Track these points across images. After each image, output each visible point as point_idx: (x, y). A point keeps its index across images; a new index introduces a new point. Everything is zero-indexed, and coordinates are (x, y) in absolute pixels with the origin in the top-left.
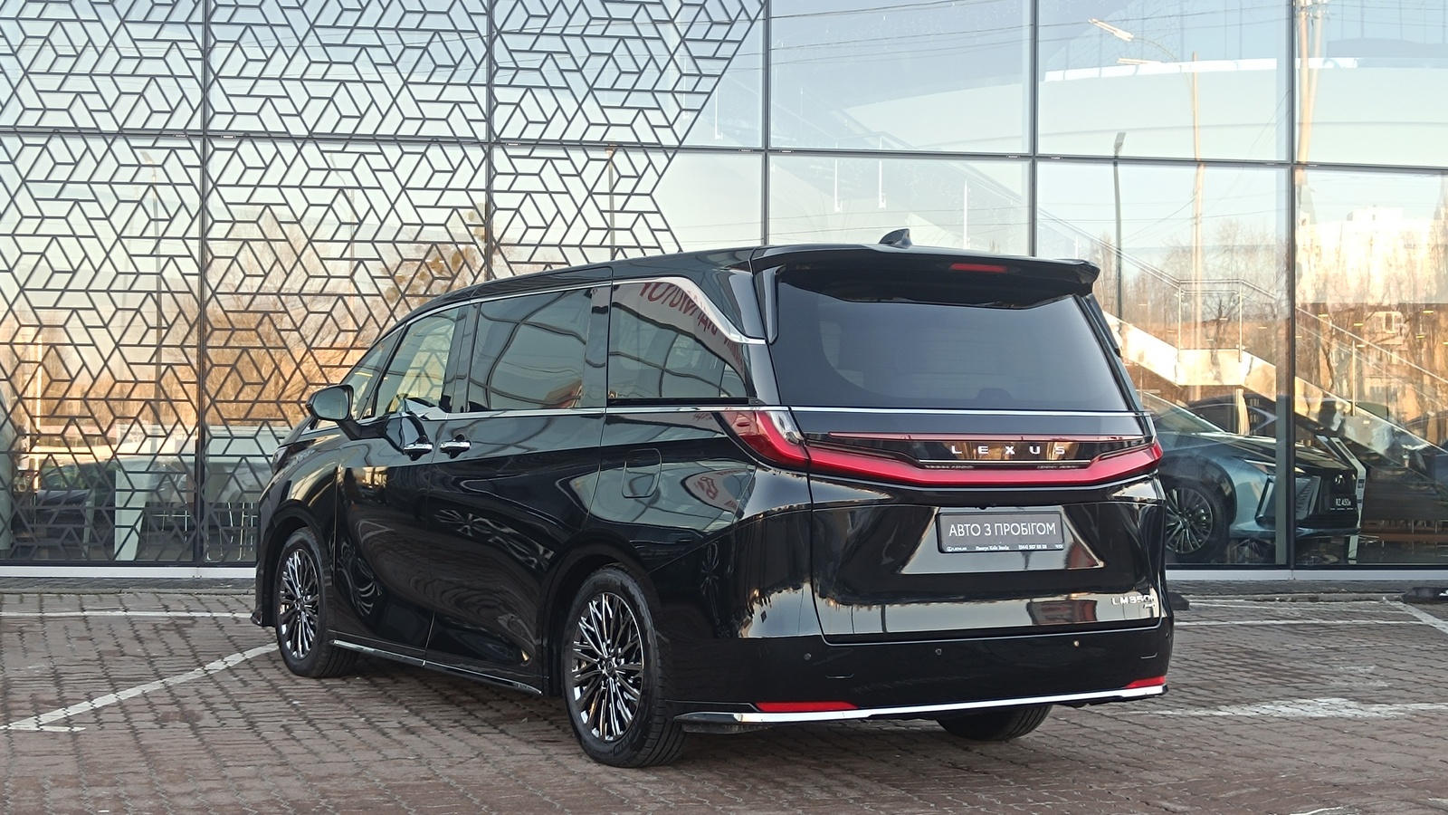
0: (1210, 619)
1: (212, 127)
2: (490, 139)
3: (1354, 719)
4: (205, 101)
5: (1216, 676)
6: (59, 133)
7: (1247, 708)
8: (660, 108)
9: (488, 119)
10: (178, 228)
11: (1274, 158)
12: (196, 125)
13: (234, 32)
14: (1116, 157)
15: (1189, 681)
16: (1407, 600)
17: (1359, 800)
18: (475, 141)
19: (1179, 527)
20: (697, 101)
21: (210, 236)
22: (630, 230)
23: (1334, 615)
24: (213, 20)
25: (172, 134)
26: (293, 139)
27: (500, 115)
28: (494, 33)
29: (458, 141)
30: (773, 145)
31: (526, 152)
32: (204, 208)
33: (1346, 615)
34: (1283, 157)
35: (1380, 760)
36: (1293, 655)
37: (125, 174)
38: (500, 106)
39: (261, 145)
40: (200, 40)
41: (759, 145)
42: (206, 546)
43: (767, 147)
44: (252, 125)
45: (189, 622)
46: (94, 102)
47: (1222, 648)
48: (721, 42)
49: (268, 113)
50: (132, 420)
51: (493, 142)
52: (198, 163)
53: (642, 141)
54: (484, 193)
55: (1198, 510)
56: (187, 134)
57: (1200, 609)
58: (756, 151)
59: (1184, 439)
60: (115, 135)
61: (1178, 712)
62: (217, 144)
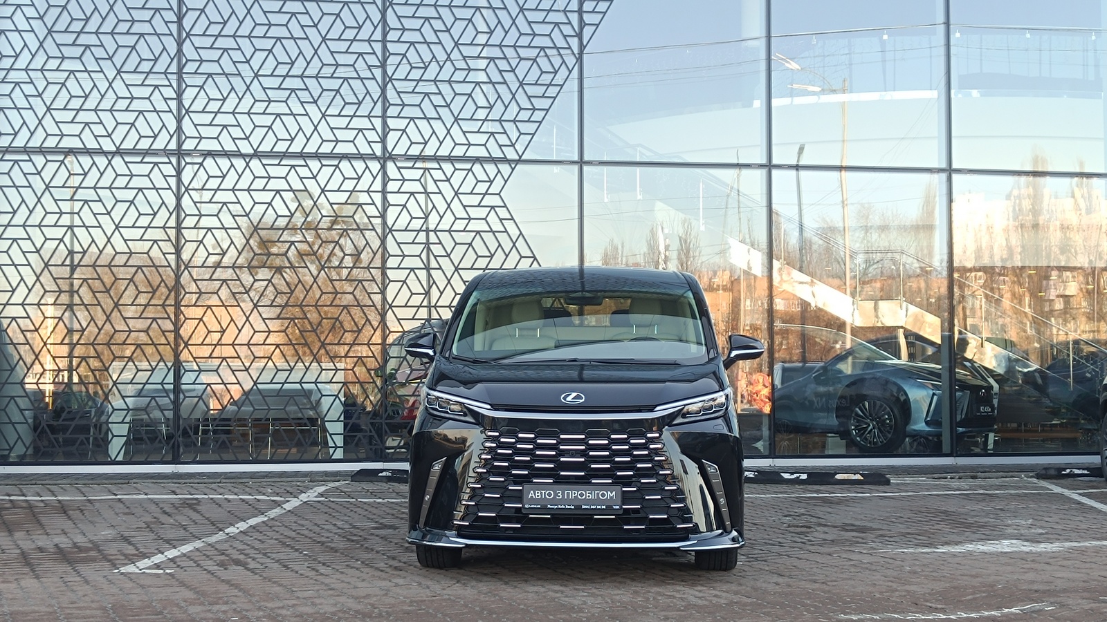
0: (907, 491)
1: (184, 147)
2: (384, 155)
3: (1031, 553)
4: (179, 128)
5: (926, 528)
6: (72, 152)
7: (956, 547)
8: (505, 133)
9: (383, 141)
10: (160, 221)
11: (935, 165)
12: (173, 146)
13: (199, 81)
14: (797, 166)
15: (909, 531)
16: (1039, 477)
17: (1056, 599)
18: (374, 157)
19: (870, 428)
20: (531, 128)
21: (183, 226)
22: (485, 219)
23: (991, 487)
24: (184, 71)
25: (155, 153)
26: (243, 156)
27: (392, 138)
28: (387, 80)
29: (361, 157)
30: (586, 158)
31: (410, 164)
32: (178, 206)
33: (1000, 487)
34: (944, 165)
35: (1059, 576)
36: (972, 513)
37: (121, 182)
38: (391, 132)
39: (219, 160)
40: (175, 85)
41: (576, 158)
42: (181, 450)
43: (581, 160)
44: (213, 146)
45: (195, 502)
46: (98, 130)
47: (924, 510)
48: (549, 85)
49: (225, 137)
50: (126, 359)
51: (386, 158)
52: (174, 173)
53: (493, 156)
54: (380, 194)
55: (883, 415)
56: (166, 152)
57: (898, 484)
58: (574, 162)
59: (869, 365)
60: (114, 154)
61: (911, 550)
62: (188, 159)
